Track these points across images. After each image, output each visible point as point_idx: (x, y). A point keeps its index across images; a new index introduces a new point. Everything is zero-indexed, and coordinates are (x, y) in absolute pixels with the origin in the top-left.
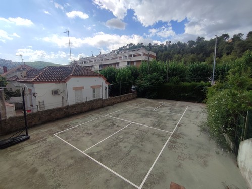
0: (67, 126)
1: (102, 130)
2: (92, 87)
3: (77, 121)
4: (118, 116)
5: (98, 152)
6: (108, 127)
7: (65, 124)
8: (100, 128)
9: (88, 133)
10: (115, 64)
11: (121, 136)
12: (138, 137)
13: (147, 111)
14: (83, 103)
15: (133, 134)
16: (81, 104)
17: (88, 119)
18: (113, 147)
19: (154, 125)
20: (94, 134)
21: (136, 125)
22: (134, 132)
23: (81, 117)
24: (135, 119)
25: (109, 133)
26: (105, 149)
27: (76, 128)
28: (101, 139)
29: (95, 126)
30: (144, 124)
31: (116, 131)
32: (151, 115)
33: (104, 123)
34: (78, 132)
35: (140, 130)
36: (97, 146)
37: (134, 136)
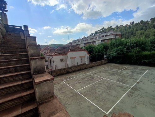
0: (68, 78)
1: (86, 81)
2: (80, 57)
3: (73, 76)
4: (95, 74)
5: (84, 92)
6: (89, 80)
7: (67, 76)
8: (85, 80)
9: (79, 82)
10: (93, 42)
11: (97, 85)
12: (107, 87)
13: (114, 71)
14: (76, 66)
15: (104, 85)
16: (74, 67)
17: (78, 75)
18: (92, 91)
19: (118, 81)
20: (82, 83)
21: (106, 80)
22: (105, 84)
23: (75, 73)
24: (106, 76)
25: (90, 83)
26: (88, 91)
27: (73, 79)
28: (85, 86)
29: (82, 79)
30: (112, 80)
31: (94, 82)
32: (117, 74)
33: (87, 77)
34: (74, 81)
35: (109, 83)
36: (84, 89)
37: (105, 86)
